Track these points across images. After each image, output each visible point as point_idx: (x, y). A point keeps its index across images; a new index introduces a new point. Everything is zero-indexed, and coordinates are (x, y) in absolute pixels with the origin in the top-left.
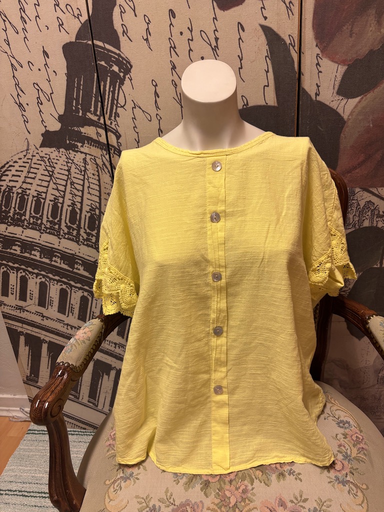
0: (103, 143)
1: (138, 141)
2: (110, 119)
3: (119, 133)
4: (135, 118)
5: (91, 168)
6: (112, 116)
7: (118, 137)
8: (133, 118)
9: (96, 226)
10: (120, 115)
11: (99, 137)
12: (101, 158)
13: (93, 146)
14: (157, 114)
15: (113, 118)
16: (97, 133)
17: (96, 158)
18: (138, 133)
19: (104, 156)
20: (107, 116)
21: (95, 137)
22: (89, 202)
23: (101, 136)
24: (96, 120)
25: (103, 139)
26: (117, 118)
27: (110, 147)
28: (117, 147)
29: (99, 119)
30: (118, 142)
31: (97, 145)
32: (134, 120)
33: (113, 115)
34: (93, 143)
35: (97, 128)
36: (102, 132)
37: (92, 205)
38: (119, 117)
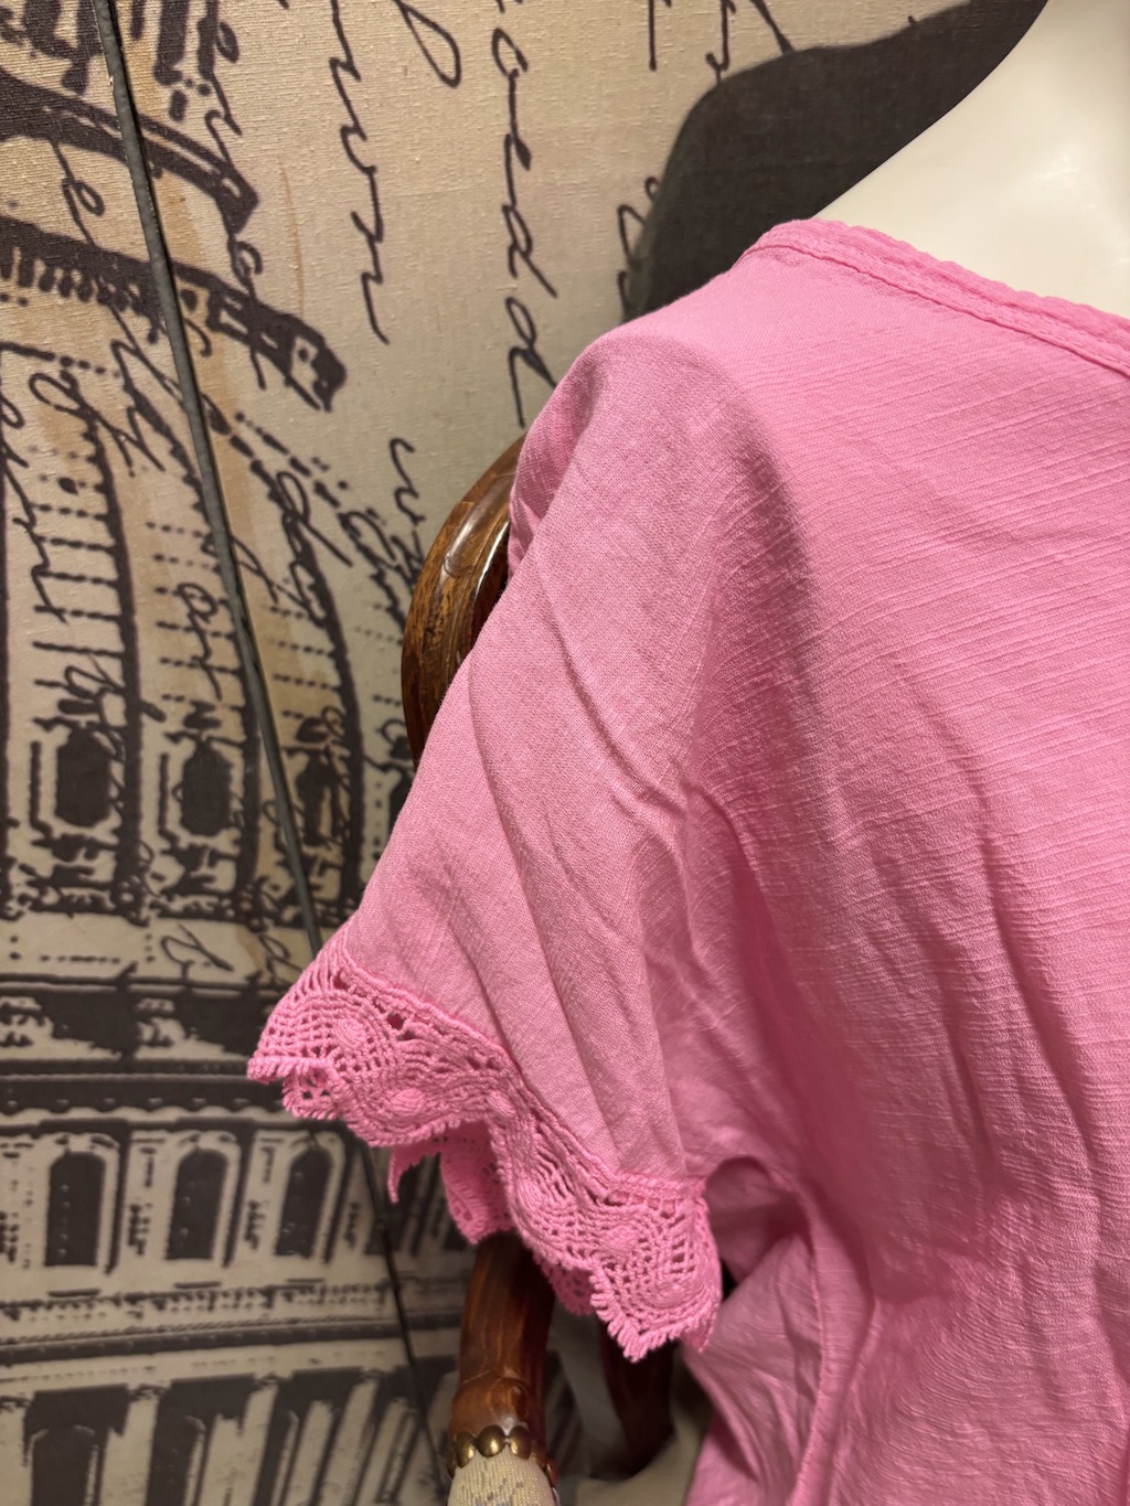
0: (118, 256)
1: (371, 225)
2: (165, 72)
3: (239, 180)
4: (350, 66)
5: (45, 446)
6: (179, 53)
7: (237, 205)
8: (334, 63)
9: (114, 792)
10: (241, 43)
11: (85, 214)
12: (113, 365)
13: (45, 285)
14: (498, 34)
15: (188, 66)
16: (72, 186)
17: (75, 371)
18: (370, 171)
19: (137, 352)
20: (142, 54)
21: (53, 217)
22: (54, 666)
23: (99, 209)
24: (55, 86)
25: (120, 232)
26: (221, 66)
27: (181, 285)
28: (233, 281)
29: (76, 78)
30: (234, 247)
31: (77, 277)
32: (344, 75)
33: (192, 42)
34: (40, 268)
35: (66, 150)
36: (109, 176)
37: (78, 680)
38: (232, 55)
